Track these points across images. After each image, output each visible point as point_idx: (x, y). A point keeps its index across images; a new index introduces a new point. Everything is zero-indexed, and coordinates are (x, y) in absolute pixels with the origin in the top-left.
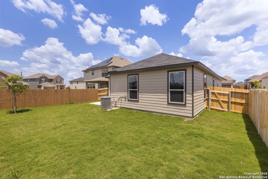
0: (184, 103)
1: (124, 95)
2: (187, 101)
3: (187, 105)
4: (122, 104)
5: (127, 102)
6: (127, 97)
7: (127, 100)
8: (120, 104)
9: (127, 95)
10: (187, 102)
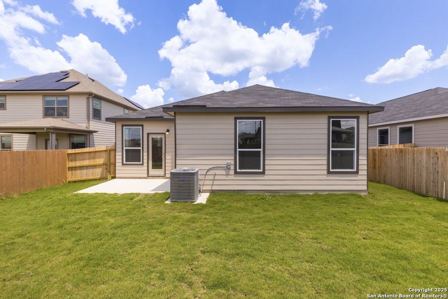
0: (355, 170)
1: (225, 162)
2: (360, 166)
3: (360, 172)
4: (216, 182)
5: (232, 177)
6: (232, 167)
7: (232, 172)
8: (211, 182)
9: (233, 162)
10: (360, 168)
